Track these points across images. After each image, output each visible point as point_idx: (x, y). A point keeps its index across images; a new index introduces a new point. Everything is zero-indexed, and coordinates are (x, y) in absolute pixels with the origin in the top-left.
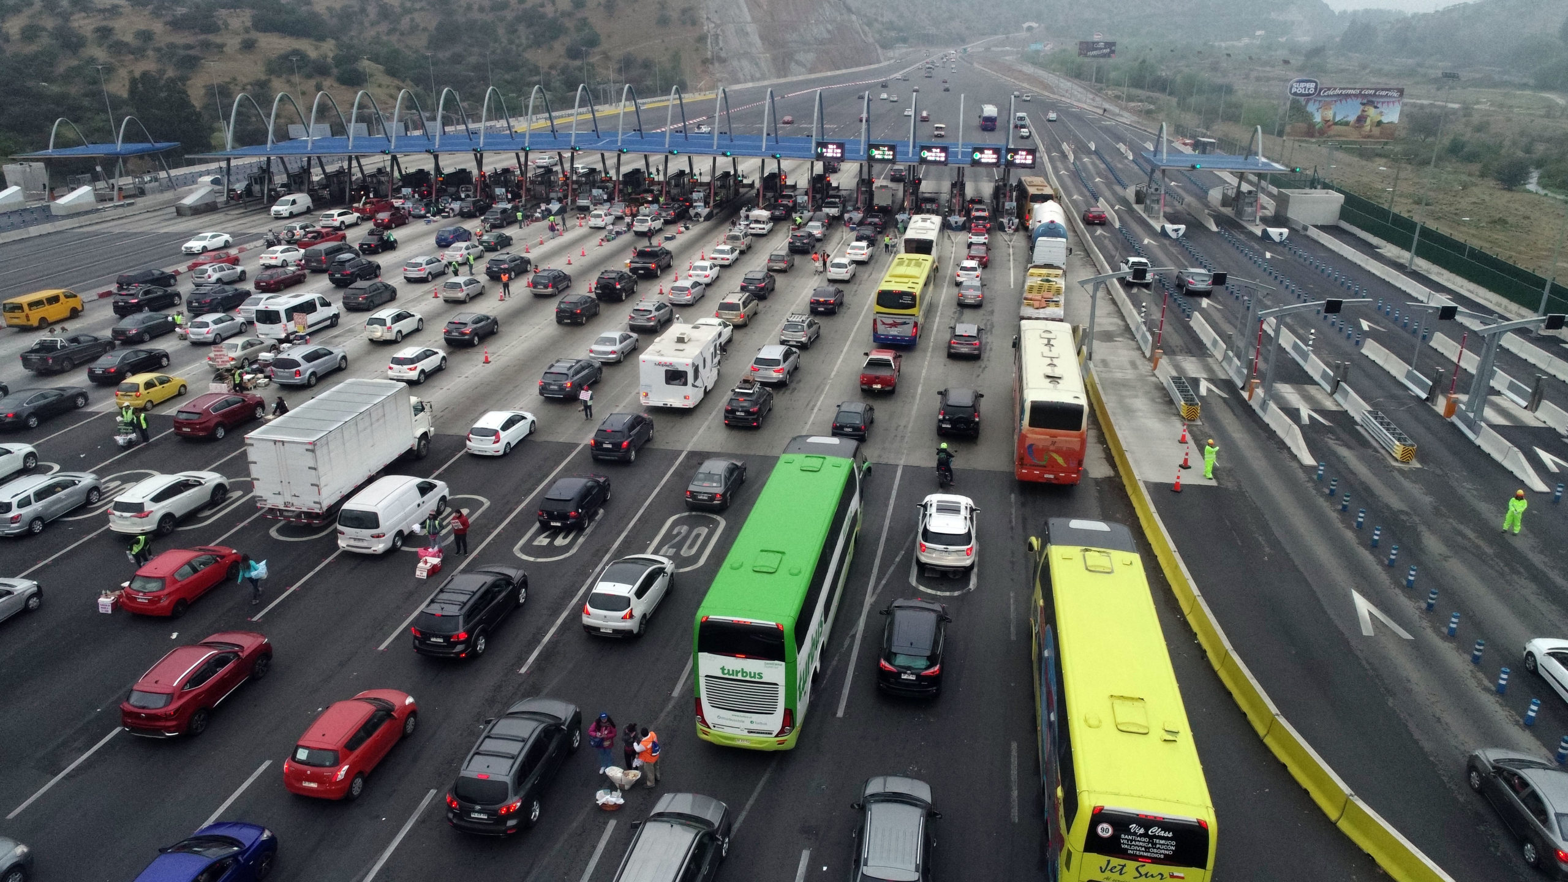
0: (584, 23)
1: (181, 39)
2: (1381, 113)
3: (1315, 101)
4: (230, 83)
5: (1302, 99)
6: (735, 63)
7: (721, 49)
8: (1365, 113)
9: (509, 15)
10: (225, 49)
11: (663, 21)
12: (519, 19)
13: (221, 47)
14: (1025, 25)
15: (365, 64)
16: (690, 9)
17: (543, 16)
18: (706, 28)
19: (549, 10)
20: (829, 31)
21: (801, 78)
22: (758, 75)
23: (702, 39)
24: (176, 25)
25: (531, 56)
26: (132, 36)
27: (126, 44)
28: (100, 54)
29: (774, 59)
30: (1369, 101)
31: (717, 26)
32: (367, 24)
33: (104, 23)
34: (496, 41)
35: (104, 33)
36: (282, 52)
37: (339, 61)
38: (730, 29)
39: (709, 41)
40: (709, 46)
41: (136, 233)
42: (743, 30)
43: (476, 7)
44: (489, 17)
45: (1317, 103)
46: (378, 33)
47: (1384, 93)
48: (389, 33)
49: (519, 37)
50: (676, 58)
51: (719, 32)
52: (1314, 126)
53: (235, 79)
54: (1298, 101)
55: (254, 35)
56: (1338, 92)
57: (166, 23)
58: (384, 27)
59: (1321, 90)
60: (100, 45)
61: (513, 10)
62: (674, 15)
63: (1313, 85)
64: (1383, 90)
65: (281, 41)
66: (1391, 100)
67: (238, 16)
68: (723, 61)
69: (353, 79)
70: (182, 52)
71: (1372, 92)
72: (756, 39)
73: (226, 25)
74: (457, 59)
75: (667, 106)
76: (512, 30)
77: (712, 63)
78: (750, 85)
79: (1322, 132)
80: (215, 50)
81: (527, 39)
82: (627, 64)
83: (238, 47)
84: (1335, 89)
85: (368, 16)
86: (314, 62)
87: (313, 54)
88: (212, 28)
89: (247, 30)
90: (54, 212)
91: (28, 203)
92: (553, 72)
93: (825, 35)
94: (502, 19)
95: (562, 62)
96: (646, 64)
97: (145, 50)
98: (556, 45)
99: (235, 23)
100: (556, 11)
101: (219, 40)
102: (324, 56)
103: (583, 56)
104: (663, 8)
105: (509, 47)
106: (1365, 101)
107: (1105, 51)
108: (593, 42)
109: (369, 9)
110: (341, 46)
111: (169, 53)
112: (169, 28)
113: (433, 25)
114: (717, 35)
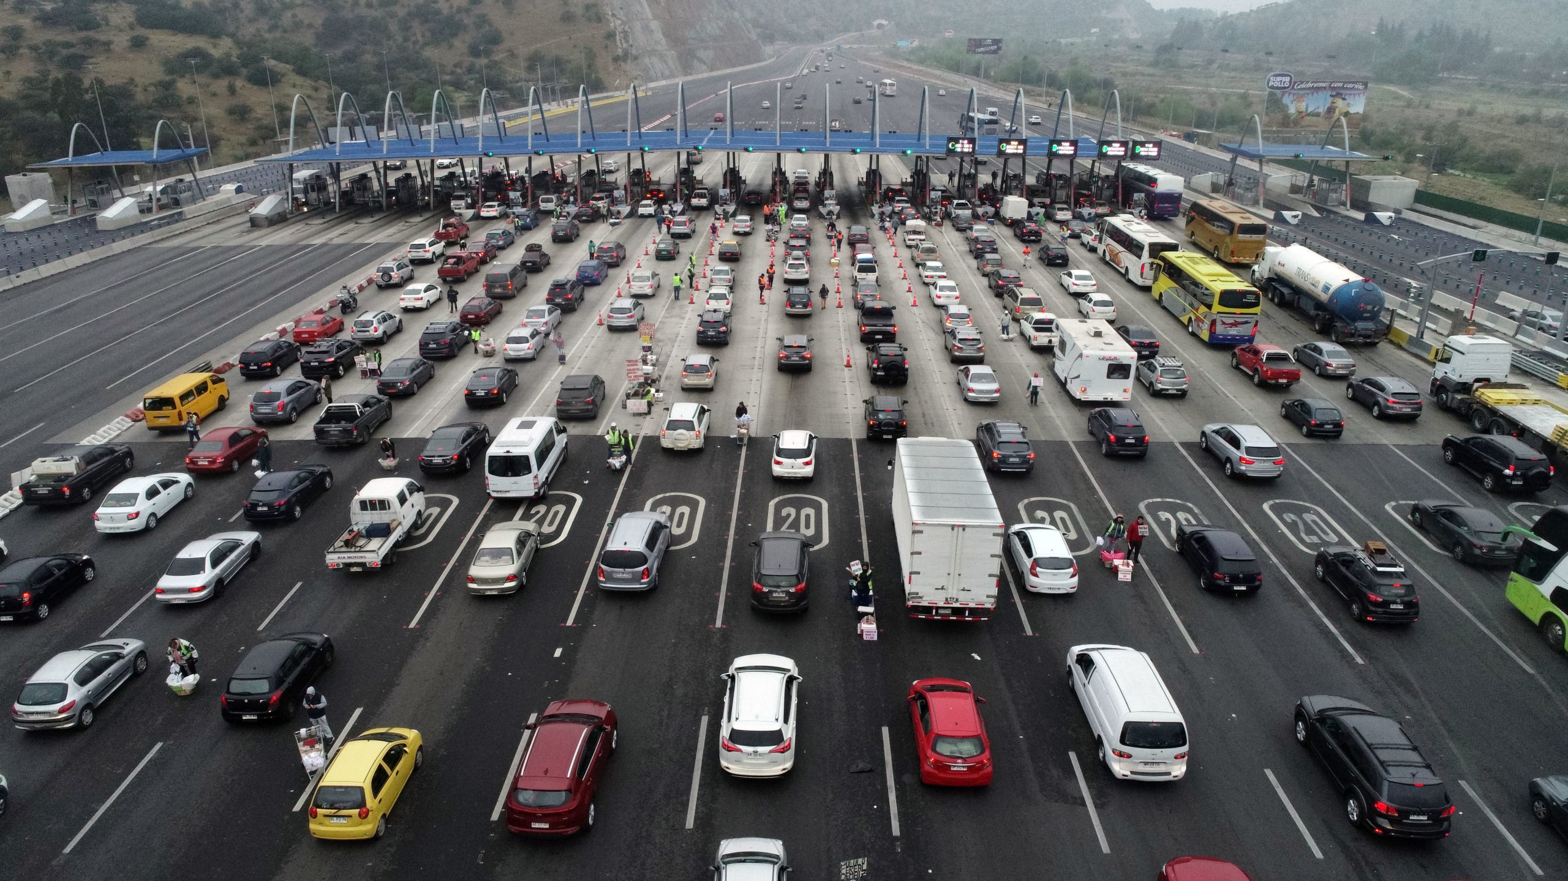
0: (483, 20)
1: (57, 36)
2: (1349, 104)
3: (1290, 94)
4: (129, 84)
5: (1278, 92)
6: (647, 60)
7: (631, 46)
8: (1335, 105)
9: (402, 12)
10: (112, 47)
11: (568, 18)
12: (412, 15)
13: (108, 44)
14: (876, 23)
15: (271, 63)
16: (595, 5)
17: (438, 12)
18: (612, 25)
19: (443, 6)
20: (721, 29)
21: (706, 75)
22: (667, 73)
23: (611, 36)
24: (48, 20)
25: (430, 53)
29: (679, 56)
30: (1338, 94)
31: (623, 23)
32: (243, 20)
34: (389, 38)
36: (180, 50)
37: (244, 60)
38: (638, 25)
39: (618, 38)
40: (619, 43)
42: (647, 26)
43: (362, 2)
44: (377, 13)
45: (1291, 96)
46: (258, 30)
47: (1351, 86)
48: (271, 30)
49: (415, 34)
50: (591, 56)
51: (626, 28)
52: (1289, 118)
53: (132, 80)
54: (1275, 94)
55: (141, 31)
56: (1310, 85)
57: (36, 19)
58: (263, 24)
59: (1295, 83)
61: (404, 6)
62: (579, 11)
63: (1288, 79)
64: (1349, 83)
65: (173, 38)
66: (1356, 92)
67: (117, 12)
68: (635, 58)
69: (263, 79)
70: (65, 52)
71: (1340, 85)
72: (659, 35)
73: (106, 20)
74: (350, 57)
76: (405, 27)
77: (625, 61)
78: (663, 83)
79: (1296, 123)
80: (102, 47)
81: (423, 36)
82: (534, 61)
83: (126, 44)
84: (1308, 82)
85: (242, 11)
86: (219, 61)
87: (216, 53)
88: (89, 25)
89: (132, 27)
90: (100, 227)
91: (55, 217)
92: (459, 70)
93: (717, 31)
94: (392, 15)
95: (468, 60)
96: (558, 62)
97: (18, 48)
98: (457, 42)
99: (115, 19)
100: (451, 7)
101: (103, 37)
102: (228, 55)
103: (487, 53)
104: (566, 4)
105: (405, 44)
106: (1334, 93)
107: (993, 48)
108: (495, 39)
109: (243, 4)
110: (238, 43)
111: (48, 52)
112: (39, 23)
113: (319, 21)
114: (625, 32)
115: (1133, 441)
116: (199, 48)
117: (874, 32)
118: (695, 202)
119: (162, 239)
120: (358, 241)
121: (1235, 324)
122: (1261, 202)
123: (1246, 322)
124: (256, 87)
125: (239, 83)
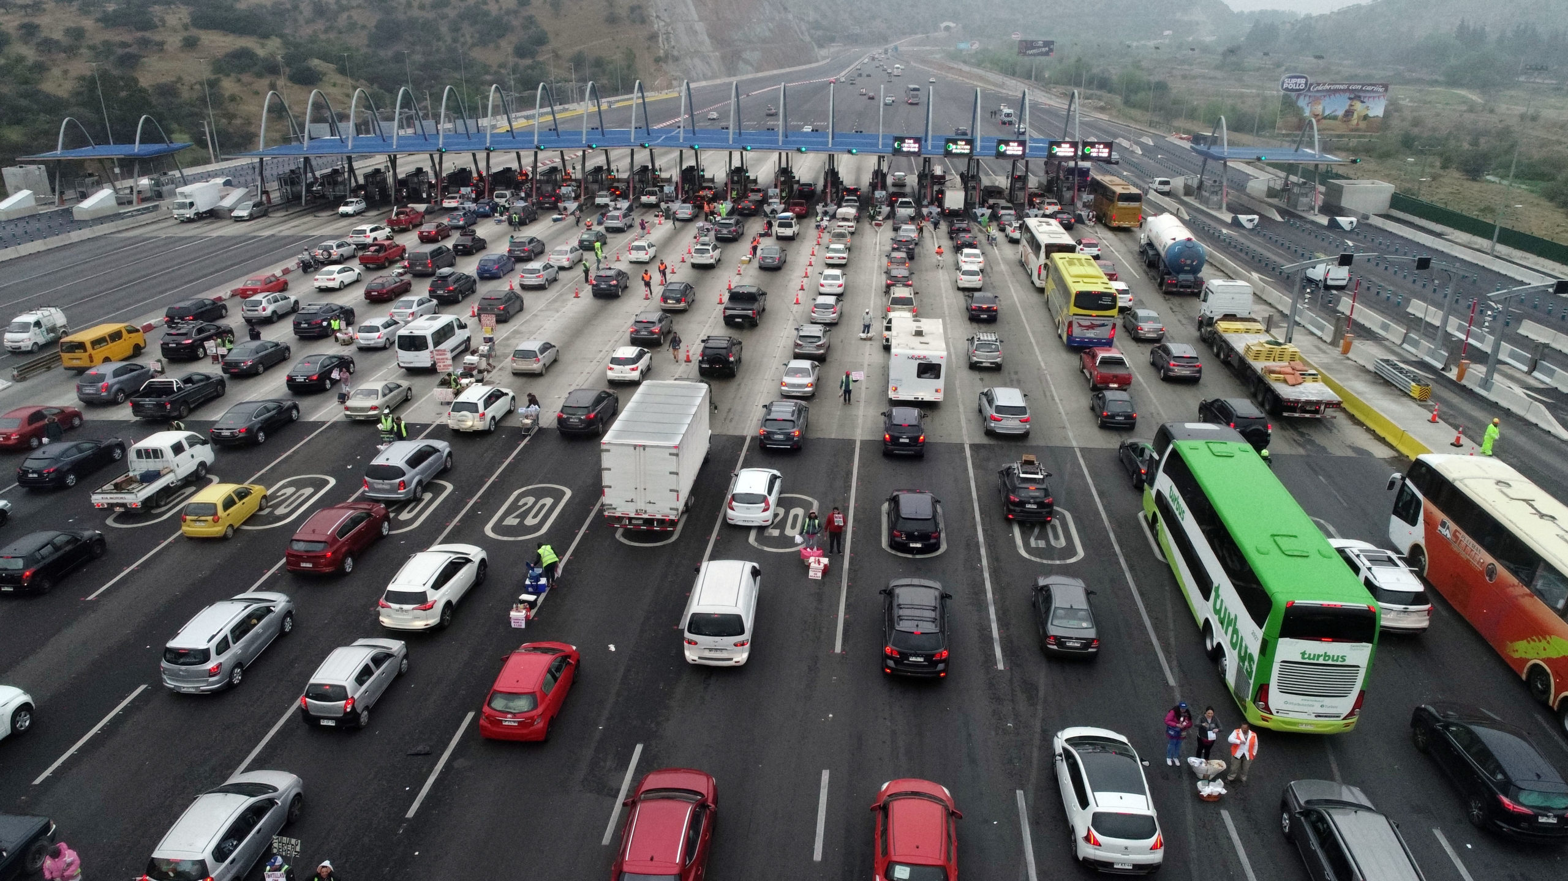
0: (530, 21)
1: (115, 36)
2: (1368, 108)
3: (1305, 96)
4: (177, 82)
5: (1293, 94)
6: (688, 61)
7: (674, 47)
8: (1353, 108)
9: (452, 13)
10: (165, 47)
11: (612, 20)
12: (462, 17)
13: (161, 44)
14: (943, 25)
15: (315, 63)
16: (639, 7)
17: (486, 14)
18: (656, 26)
19: (493, 8)
20: (770, 30)
21: (750, 76)
22: (710, 74)
23: (653, 37)
24: (109, 21)
25: (478, 54)
26: (62, 33)
27: (57, 42)
28: (29, 53)
29: (723, 58)
30: (1356, 96)
31: (667, 25)
32: (301, 21)
33: (26, 20)
34: (439, 40)
35: (29, 31)
36: (228, 50)
37: (289, 60)
38: (680, 27)
39: (660, 39)
40: (661, 45)
41: (186, 238)
42: (691, 28)
43: (416, 4)
44: (430, 15)
45: (1307, 98)
46: (315, 31)
47: (1369, 88)
48: (326, 31)
49: (463, 36)
50: (630, 56)
51: (669, 30)
52: (1304, 121)
53: (180, 78)
54: (1290, 96)
55: (194, 32)
56: (1327, 87)
57: (98, 20)
58: (320, 25)
59: (1311, 85)
60: (26, 43)
61: (455, 8)
62: (623, 13)
63: (1303, 81)
64: (1368, 85)
65: (224, 39)
66: (1377, 94)
67: (174, 13)
68: (676, 59)
69: (306, 78)
70: (120, 51)
71: (1359, 87)
72: (705, 38)
73: (163, 20)
74: (399, 58)
75: (631, 106)
76: (455, 29)
77: (666, 62)
78: (704, 83)
80: (155, 48)
81: (472, 37)
82: (578, 62)
83: (180, 45)
84: (1324, 84)
85: (301, 13)
86: (265, 60)
87: (261, 52)
88: (147, 25)
89: (186, 27)
90: (77, 217)
91: (39, 208)
92: (503, 71)
93: (767, 34)
94: (444, 17)
95: (512, 60)
96: (599, 63)
97: (78, 48)
98: (503, 43)
99: (172, 20)
100: (501, 9)
101: (157, 38)
102: (273, 55)
103: (532, 54)
104: (611, 5)
105: (454, 45)
106: (1352, 96)
107: (1044, 50)
108: (541, 40)
109: (302, 6)
110: (286, 44)
111: (104, 51)
112: (100, 24)
113: (372, 23)
114: (668, 33)
115: (907, 441)
116: (247, 48)
117: (941, 34)
118: (644, 199)
119: (127, 229)
120: (305, 234)
121: (1092, 327)
122: (1224, 206)
123: (1103, 325)
124: (296, 87)
125: (281, 82)
